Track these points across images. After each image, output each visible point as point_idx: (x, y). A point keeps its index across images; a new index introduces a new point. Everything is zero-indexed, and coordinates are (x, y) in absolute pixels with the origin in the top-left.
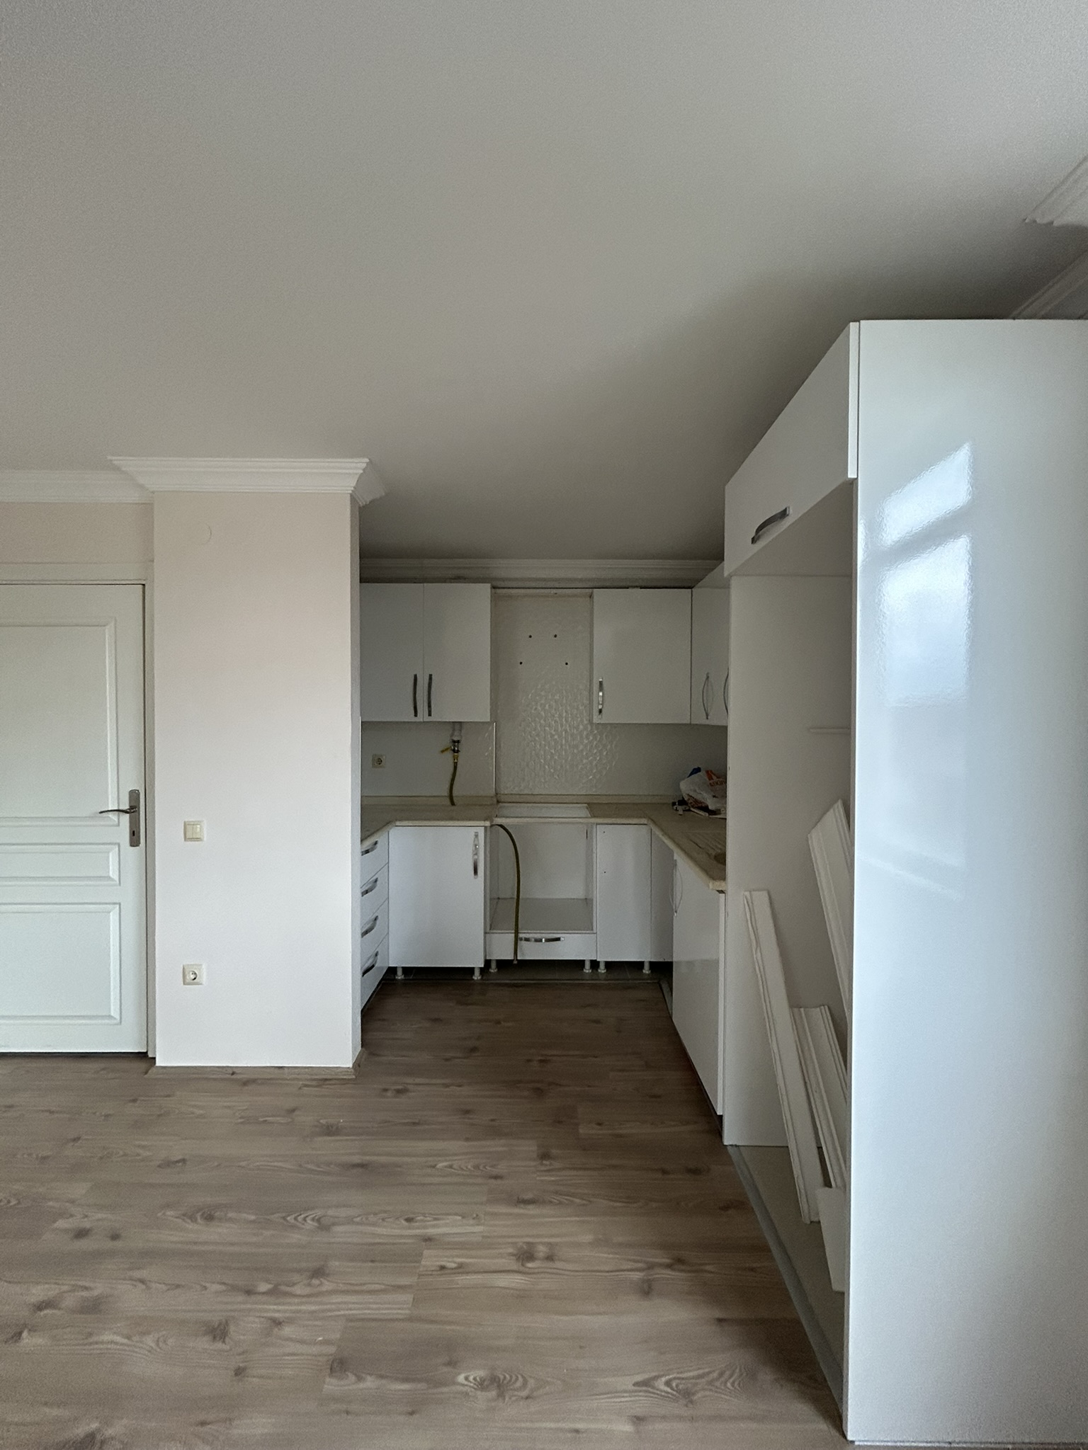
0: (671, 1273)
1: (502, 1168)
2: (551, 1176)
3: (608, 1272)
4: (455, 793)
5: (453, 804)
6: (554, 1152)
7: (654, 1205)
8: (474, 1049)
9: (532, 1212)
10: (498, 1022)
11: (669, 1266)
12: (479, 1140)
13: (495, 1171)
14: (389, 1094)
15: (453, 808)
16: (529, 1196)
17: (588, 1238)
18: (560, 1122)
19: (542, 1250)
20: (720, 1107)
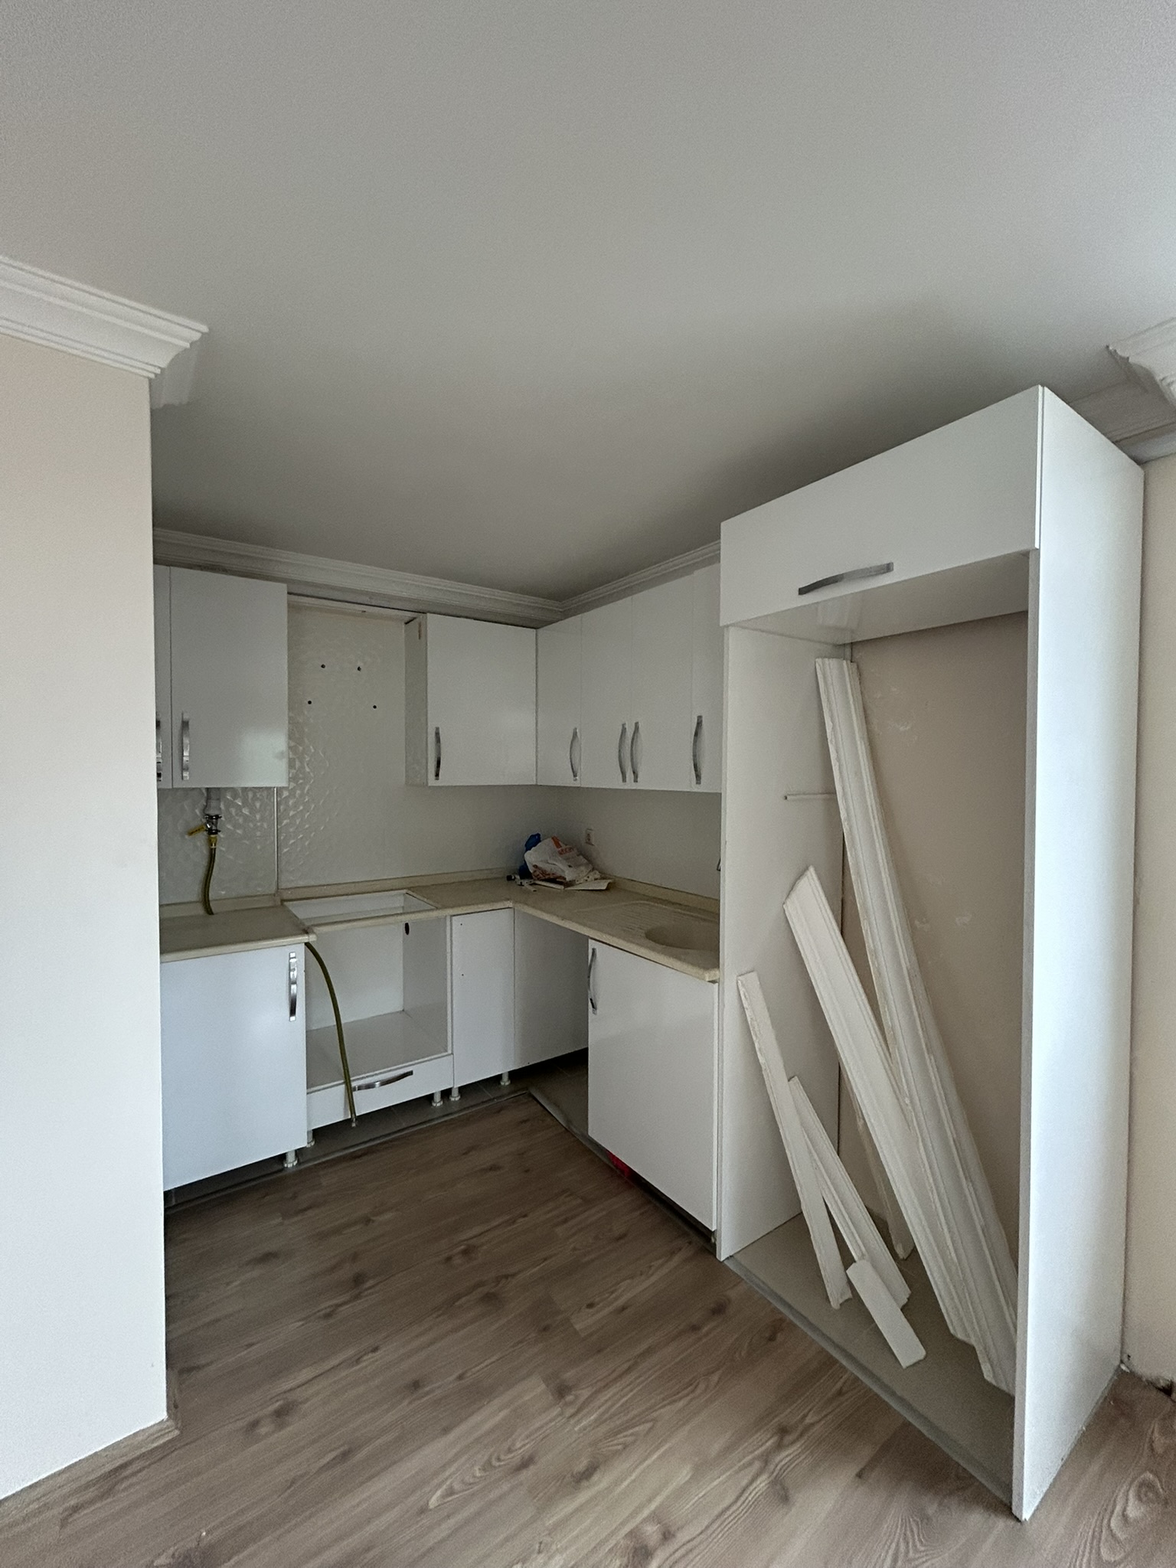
0: (787, 1453)
1: (522, 1446)
2: (590, 1413)
3: (736, 1501)
4: (212, 895)
5: (209, 911)
6: (569, 1375)
7: (715, 1378)
8: (358, 1280)
9: (603, 1485)
10: (367, 1221)
11: (779, 1447)
12: (462, 1420)
13: (516, 1457)
14: (263, 1430)
15: (211, 918)
16: (581, 1466)
17: (684, 1474)
18: (546, 1329)
19: (652, 1531)
20: (714, 1222)
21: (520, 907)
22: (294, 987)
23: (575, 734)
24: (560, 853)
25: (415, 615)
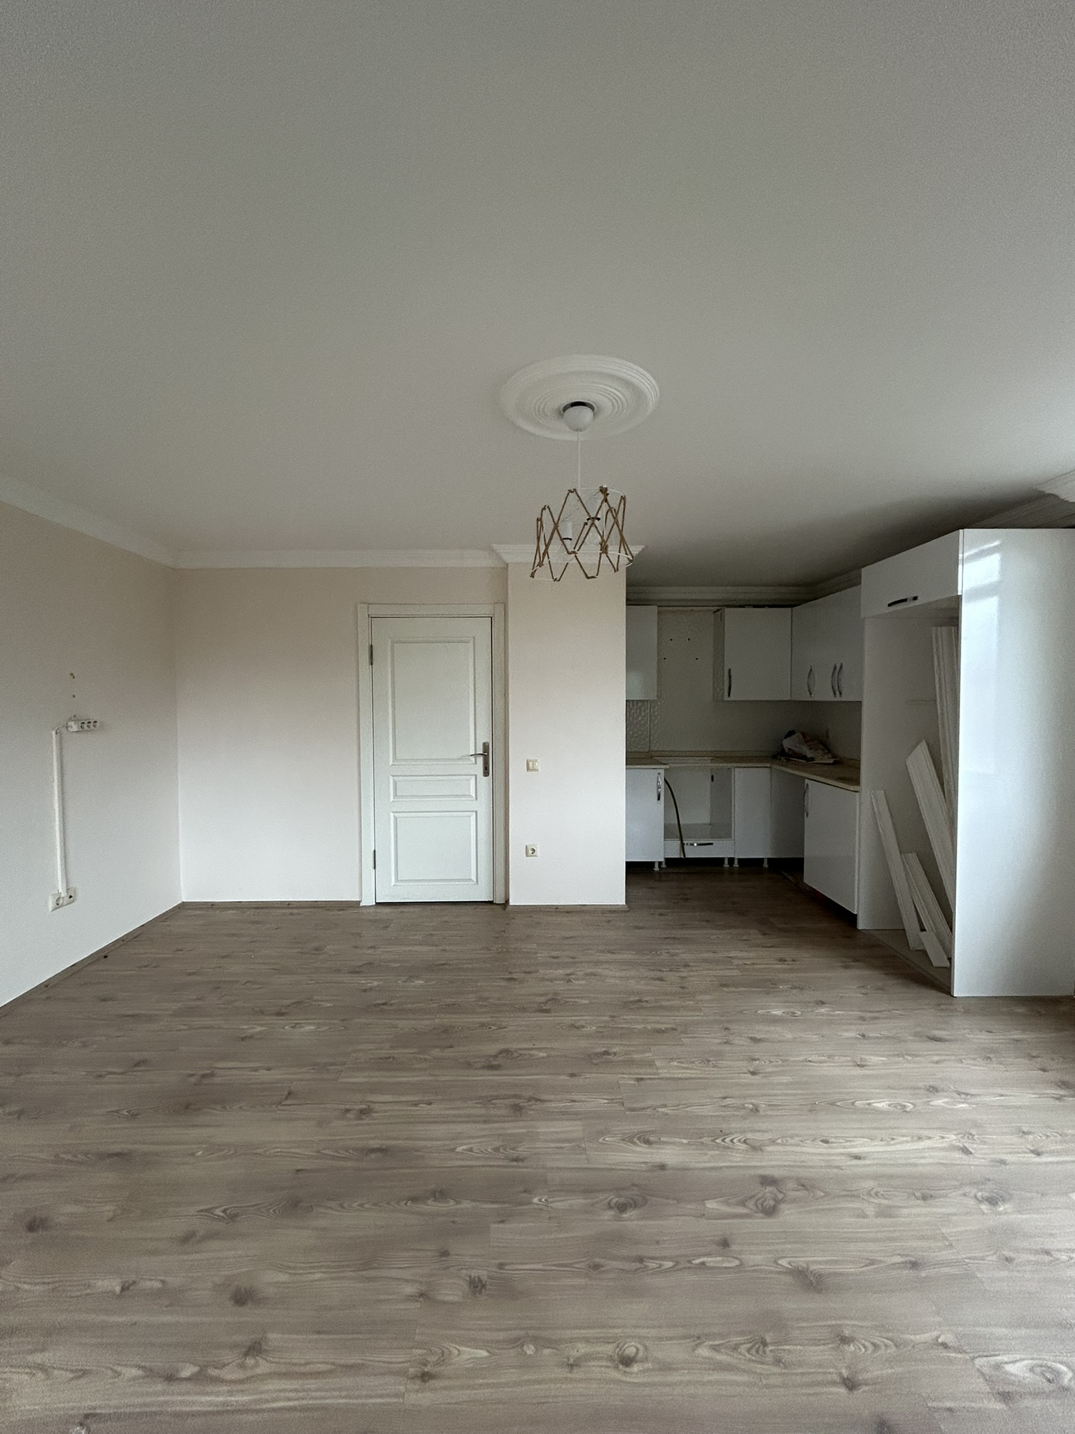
20: (856, 909)
21: (775, 767)
22: (659, 790)
23: (811, 670)
24: (806, 742)
25: (719, 608)
